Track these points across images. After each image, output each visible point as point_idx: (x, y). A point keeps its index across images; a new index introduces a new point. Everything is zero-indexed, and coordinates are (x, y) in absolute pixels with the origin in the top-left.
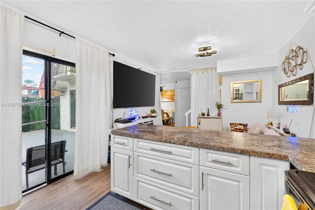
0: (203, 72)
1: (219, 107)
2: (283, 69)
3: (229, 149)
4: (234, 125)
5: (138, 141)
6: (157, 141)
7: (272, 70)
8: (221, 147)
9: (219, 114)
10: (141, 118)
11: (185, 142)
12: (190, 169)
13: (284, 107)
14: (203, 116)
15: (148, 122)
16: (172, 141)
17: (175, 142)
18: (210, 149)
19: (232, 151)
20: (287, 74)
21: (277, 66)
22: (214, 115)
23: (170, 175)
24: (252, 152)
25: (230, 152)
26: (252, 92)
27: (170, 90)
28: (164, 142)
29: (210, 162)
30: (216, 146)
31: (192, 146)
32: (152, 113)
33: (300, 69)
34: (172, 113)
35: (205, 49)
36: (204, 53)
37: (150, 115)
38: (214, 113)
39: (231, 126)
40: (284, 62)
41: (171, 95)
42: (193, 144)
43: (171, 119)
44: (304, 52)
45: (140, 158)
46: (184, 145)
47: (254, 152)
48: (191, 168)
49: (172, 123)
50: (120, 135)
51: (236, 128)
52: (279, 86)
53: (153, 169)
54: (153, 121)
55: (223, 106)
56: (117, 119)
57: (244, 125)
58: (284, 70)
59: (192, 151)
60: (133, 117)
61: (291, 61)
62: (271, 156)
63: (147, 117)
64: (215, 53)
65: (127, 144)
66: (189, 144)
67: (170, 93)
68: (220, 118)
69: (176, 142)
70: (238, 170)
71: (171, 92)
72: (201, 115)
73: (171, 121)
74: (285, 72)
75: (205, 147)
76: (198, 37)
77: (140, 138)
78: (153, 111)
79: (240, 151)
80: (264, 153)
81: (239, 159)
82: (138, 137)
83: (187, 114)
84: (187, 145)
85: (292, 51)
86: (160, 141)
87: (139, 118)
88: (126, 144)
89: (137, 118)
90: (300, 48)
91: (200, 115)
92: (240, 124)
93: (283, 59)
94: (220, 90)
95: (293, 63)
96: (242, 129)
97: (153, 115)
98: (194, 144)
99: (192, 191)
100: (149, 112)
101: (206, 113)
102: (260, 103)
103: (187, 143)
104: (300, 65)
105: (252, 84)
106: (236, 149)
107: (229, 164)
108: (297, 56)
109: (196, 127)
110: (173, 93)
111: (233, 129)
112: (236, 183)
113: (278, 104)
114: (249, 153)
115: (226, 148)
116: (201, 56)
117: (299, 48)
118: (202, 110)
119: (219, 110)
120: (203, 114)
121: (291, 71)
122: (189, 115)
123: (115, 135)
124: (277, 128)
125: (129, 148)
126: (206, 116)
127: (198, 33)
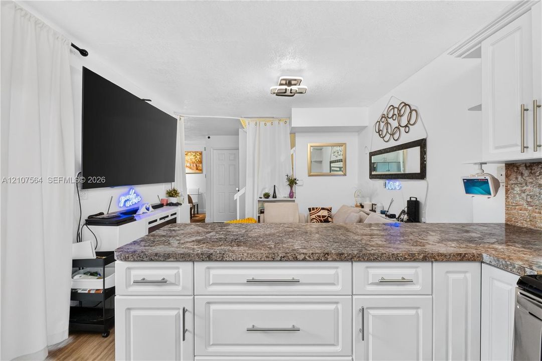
0: (265, 124)
1: (292, 182)
2: (377, 131)
3: (406, 256)
4: (315, 210)
5: (208, 268)
6: (265, 261)
7: (358, 132)
8: (393, 254)
9: (291, 195)
10: (151, 209)
11: (326, 255)
12: (334, 307)
13: (381, 182)
14: (266, 198)
15: (168, 216)
16: (298, 257)
17: (307, 257)
18: (375, 260)
19: (411, 259)
20: (383, 137)
21: (367, 126)
22: (283, 196)
23: (295, 330)
24: (438, 256)
25: (407, 261)
26: (321, 161)
27: (193, 152)
28: (280, 260)
29: (373, 284)
30: (385, 254)
31: (342, 260)
32: (170, 196)
33: (407, 133)
34: (197, 195)
35: (289, 83)
36: (286, 89)
37: (167, 201)
38: (283, 192)
39: (311, 212)
40: (379, 122)
41: (194, 160)
42: (343, 257)
43: (196, 207)
44: (411, 111)
45: (213, 307)
46: (326, 260)
47: (442, 255)
48: (337, 303)
49: (198, 213)
50: (151, 260)
51: (318, 214)
52: (371, 154)
53: (250, 327)
54: (175, 214)
55: (297, 182)
56: (90, 217)
57: (328, 210)
58: (379, 132)
59: (339, 271)
60: (133, 207)
61: (390, 121)
62: (463, 258)
63: (160, 206)
64: (301, 93)
65: (173, 281)
66: (335, 257)
67: (192, 157)
68: (294, 201)
69: (309, 257)
70: (416, 288)
71: (195, 155)
72: (262, 196)
73: (196, 210)
74: (380, 135)
75: (366, 259)
76: (286, 59)
77: (216, 260)
78: (173, 193)
79: (421, 257)
80: (454, 256)
81: (417, 269)
82: (209, 258)
83: (237, 196)
84: (331, 259)
85: (392, 107)
86: (270, 259)
87: (148, 209)
88: (170, 279)
89: (142, 210)
90: (406, 105)
91: (261, 198)
92: (323, 209)
93: (378, 118)
94: (292, 155)
95: (394, 124)
96: (326, 216)
97: (173, 200)
98: (346, 255)
99: (338, 349)
100: (163, 196)
101: (271, 194)
102: (345, 177)
103: (332, 257)
104: (406, 126)
105: (321, 149)
106: (417, 255)
107: (403, 282)
108: (400, 116)
109: (256, 218)
110: (198, 157)
111: (315, 217)
112: (413, 312)
113: (370, 178)
114: (434, 259)
115: (401, 255)
116: (278, 94)
117: (403, 104)
118: (264, 189)
119: (291, 187)
120: (267, 196)
121: (391, 135)
122: (243, 198)
123: (134, 261)
124: (370, 210)
125: (180, 288)
126: (271, 198)
127: (290, 51)
